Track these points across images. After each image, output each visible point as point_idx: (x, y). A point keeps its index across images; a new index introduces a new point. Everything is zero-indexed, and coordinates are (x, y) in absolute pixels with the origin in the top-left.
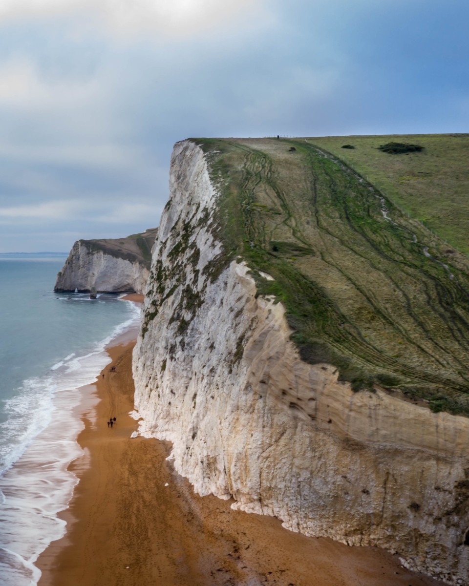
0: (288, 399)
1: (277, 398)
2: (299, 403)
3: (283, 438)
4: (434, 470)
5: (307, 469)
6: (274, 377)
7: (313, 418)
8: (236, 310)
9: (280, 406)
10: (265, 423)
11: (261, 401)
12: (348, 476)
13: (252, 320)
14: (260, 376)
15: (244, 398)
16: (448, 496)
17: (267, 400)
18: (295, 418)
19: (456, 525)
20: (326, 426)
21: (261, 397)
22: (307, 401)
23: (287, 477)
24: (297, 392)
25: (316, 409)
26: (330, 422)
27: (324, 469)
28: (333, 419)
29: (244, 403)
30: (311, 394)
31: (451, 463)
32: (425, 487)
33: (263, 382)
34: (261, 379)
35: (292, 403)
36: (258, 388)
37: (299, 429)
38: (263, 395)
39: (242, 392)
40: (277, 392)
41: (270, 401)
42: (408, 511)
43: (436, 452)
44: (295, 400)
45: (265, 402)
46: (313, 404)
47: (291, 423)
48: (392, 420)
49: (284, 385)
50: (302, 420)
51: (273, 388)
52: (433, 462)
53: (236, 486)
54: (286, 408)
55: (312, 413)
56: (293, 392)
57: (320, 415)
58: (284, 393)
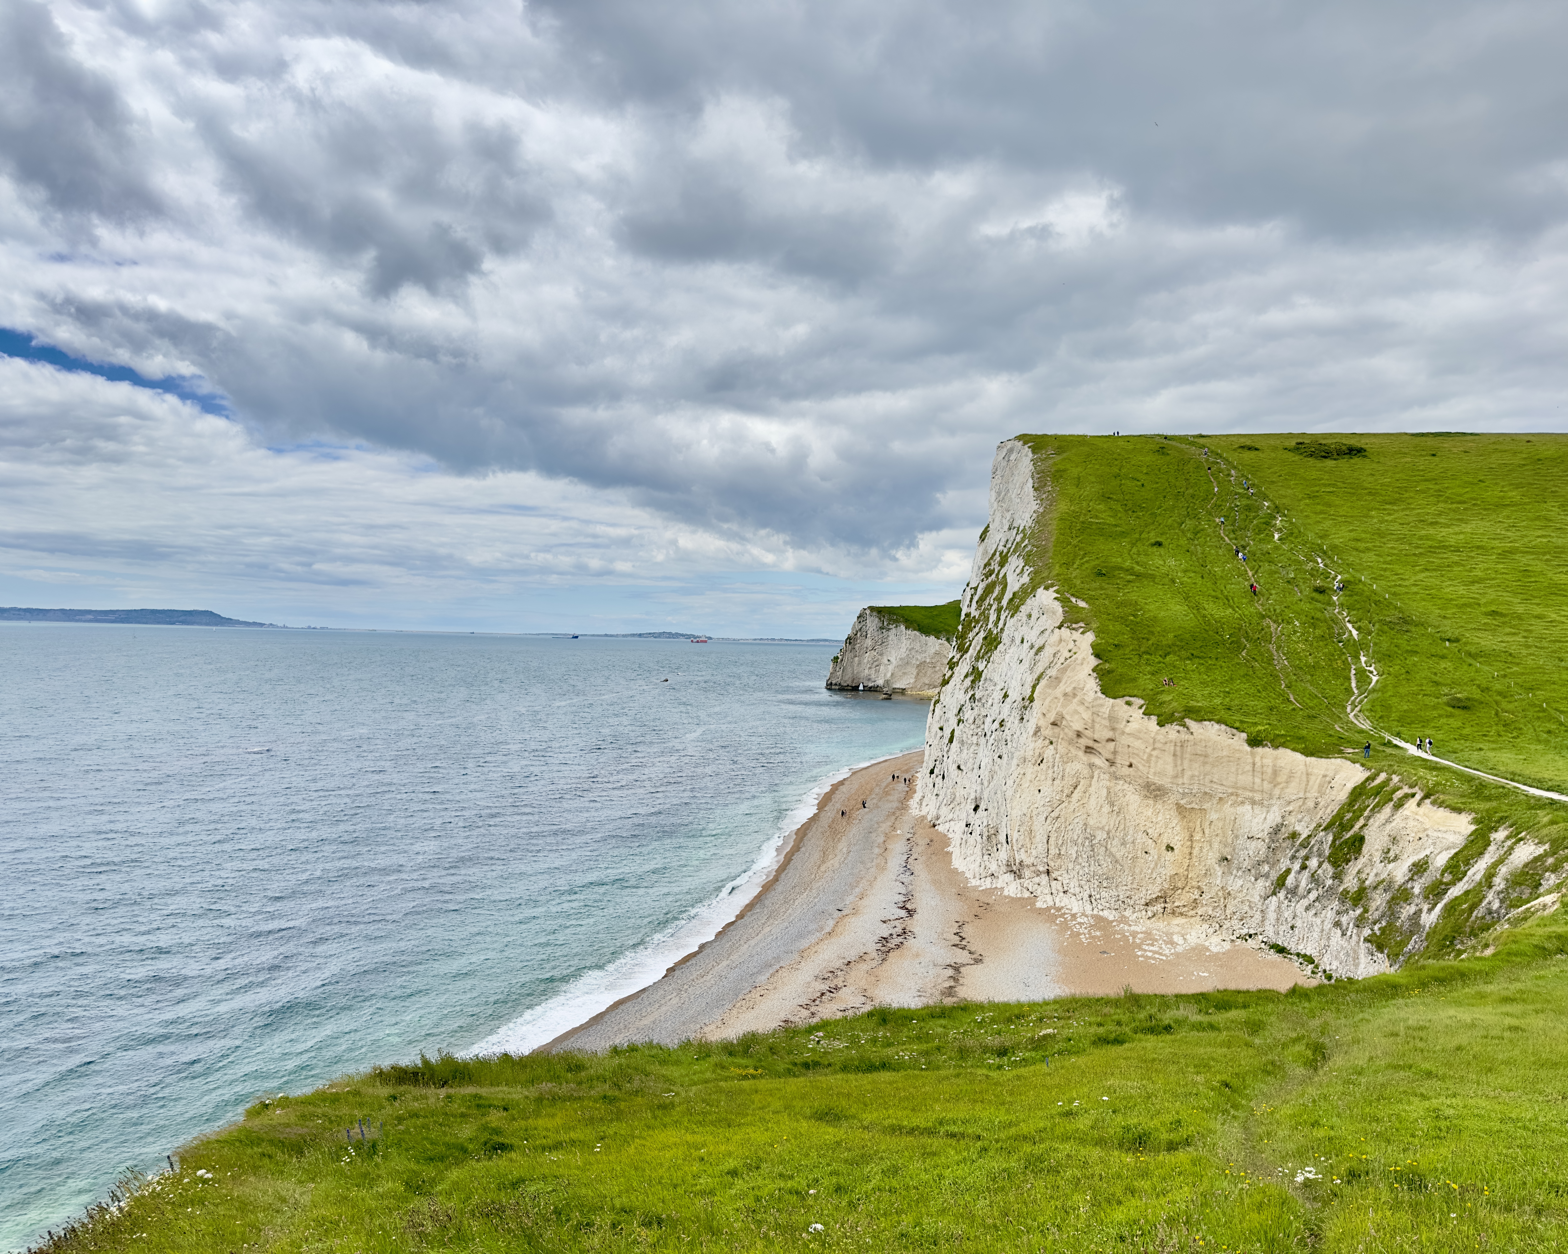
0: (1083, 742)
1: (1070, 742)
2: (1096, 746)
3: (1076, 791)
4: (1248, 816)
5: (1102, 828)
6: (1068, 717)
7: (1112, 763)
8: (1036, 647)
9: (1074, 751)
10: (1055, 775)
11: (1051, 747)
12: (1150, 831)
13: (1054, 655)
14: (1052, 717)
15: (1032, 745)
16: (1260, 844)
17: (1059, 747)
18: (1091, 766)
19: (1267, 876)
20: (1126, 771)
21: (1051, 743)
22: (1104, 743)
23: (1080, 841)
24: (1094, 732)
25: (1115, 753)
26: (1131, 766)
27: (1122, 827)
28: (1134, 762)
29: (1031, 753)
30: (1110, 734)
31: (1269, 807)
32: (1237, 837)
33: (1054, 724)
34: (1052, 720)
35: (1087, 747)
36: (1048, 732)
37: (1095, 779)
38: (1054, 740)
39: (1030, 739)
40: (1072, 735)
41: (1062, 747)
42: (1217, 867)
43: (1251, 794)
44: (1091, 743)
45: (1056, 749)
46: (1111, 745)
47: (1086, 772)
48: (1202, 759)
49: (1078, 726)
50: (1100, 768)
51: (1066, 730)
52: (1248, 807)
53: (1021, 856)
54: (1081, 754)
55: (1110, 757)
56: (1088, 733)
57: (1119, 760)
58: (1079, 735)
